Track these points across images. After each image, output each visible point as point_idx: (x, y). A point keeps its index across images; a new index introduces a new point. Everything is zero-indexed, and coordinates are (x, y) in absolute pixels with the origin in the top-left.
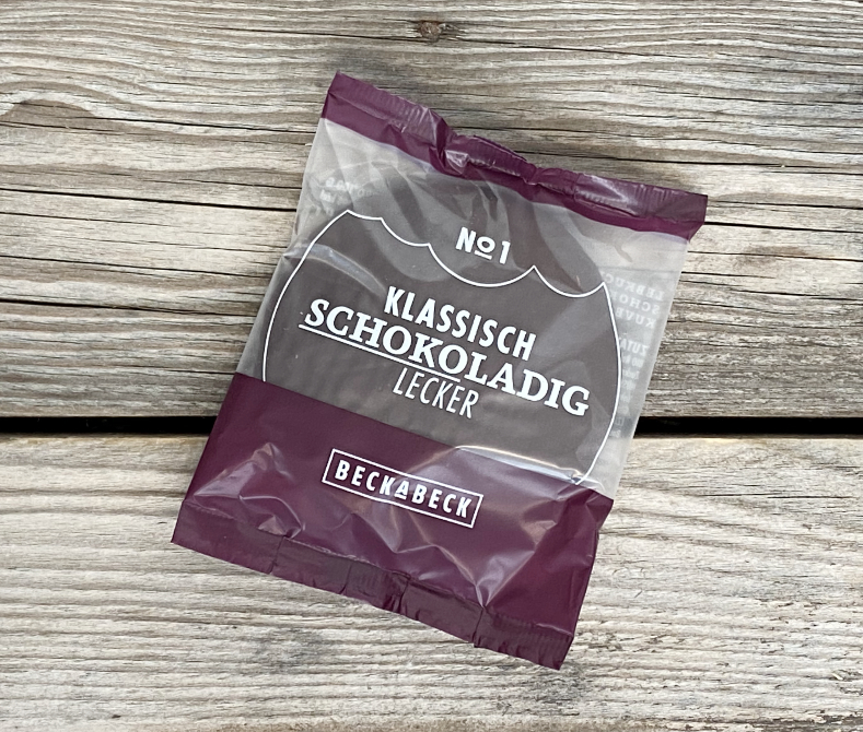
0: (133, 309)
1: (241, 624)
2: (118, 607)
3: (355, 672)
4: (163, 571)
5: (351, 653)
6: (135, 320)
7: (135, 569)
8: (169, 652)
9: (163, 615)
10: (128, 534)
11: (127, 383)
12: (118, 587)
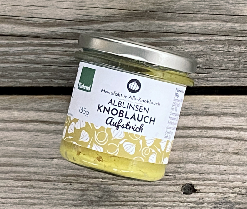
0: (23, 36)
1: (73, 183)
2: (17, 174)
3: (127, 205)
4: (37, 158)
5: (124, 196)
6: (24, 42)
7: (24, 157)
8: (40, 196)
9: (37, 178)
10: (21, 141)
11: (20, 71)
12: (16, 165)
